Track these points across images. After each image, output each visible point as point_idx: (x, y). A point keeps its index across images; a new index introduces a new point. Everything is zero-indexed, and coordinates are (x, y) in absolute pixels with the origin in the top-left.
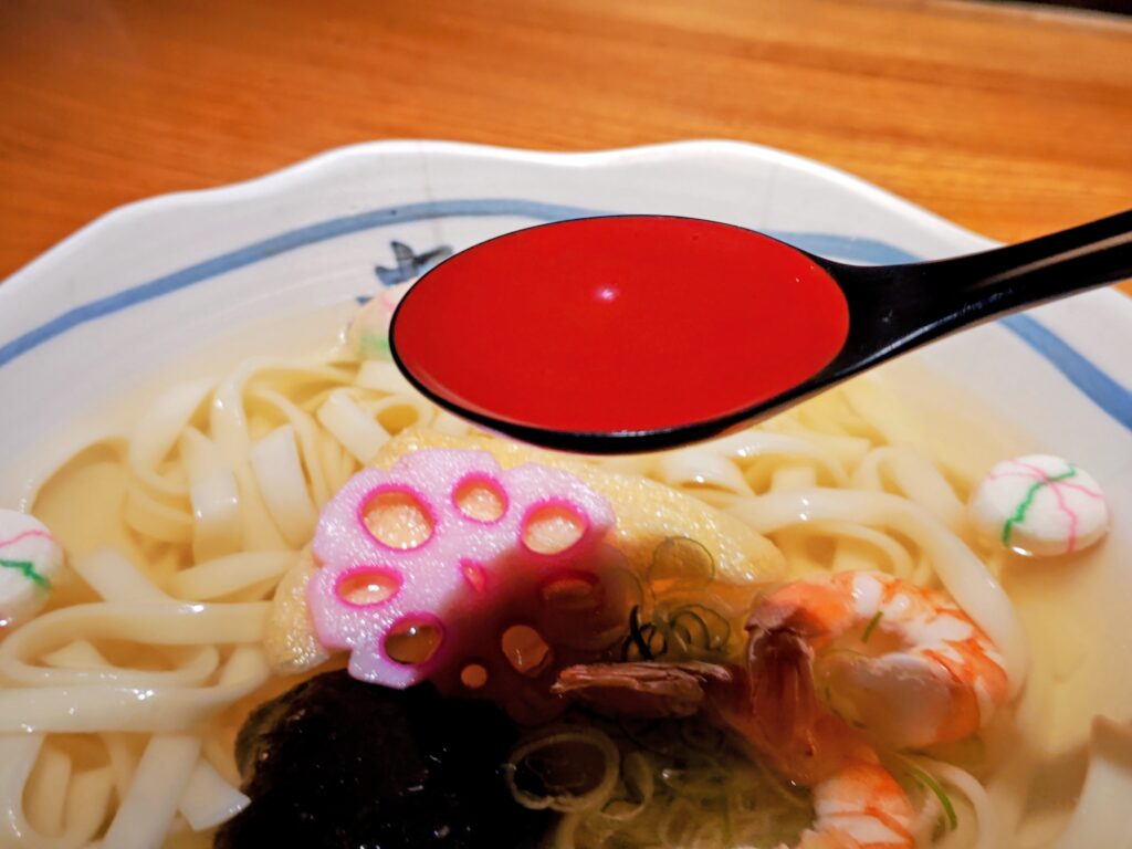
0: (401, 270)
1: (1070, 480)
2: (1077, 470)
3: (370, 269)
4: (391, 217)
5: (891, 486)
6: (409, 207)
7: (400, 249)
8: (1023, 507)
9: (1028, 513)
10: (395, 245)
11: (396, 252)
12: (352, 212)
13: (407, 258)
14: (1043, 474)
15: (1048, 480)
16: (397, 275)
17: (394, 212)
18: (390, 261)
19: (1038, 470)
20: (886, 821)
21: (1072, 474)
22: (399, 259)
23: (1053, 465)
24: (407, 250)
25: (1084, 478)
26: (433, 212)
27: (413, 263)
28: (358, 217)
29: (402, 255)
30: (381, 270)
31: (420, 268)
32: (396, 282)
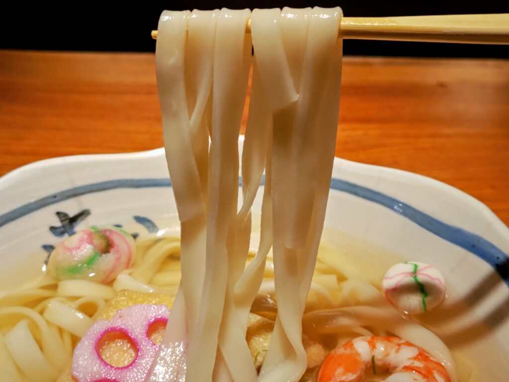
0: (63, 226)
3: (47, 228)
4: (54, 199)
6: (63, 193)
7: (61, 215)
10: (58, 214)
11: (60, 217)
12: (33, 200)
13: (65, 220)
16: (62, 230)
17: (55, 197)
18: (57, 223)
22: (62, 221)
24: (65, 215)
26: (75, 193)
27: (70, 222)
28: (36, 202)
29: (63, 219)
30: (53, 229)
31: (74, 224)
32: (62, 234)
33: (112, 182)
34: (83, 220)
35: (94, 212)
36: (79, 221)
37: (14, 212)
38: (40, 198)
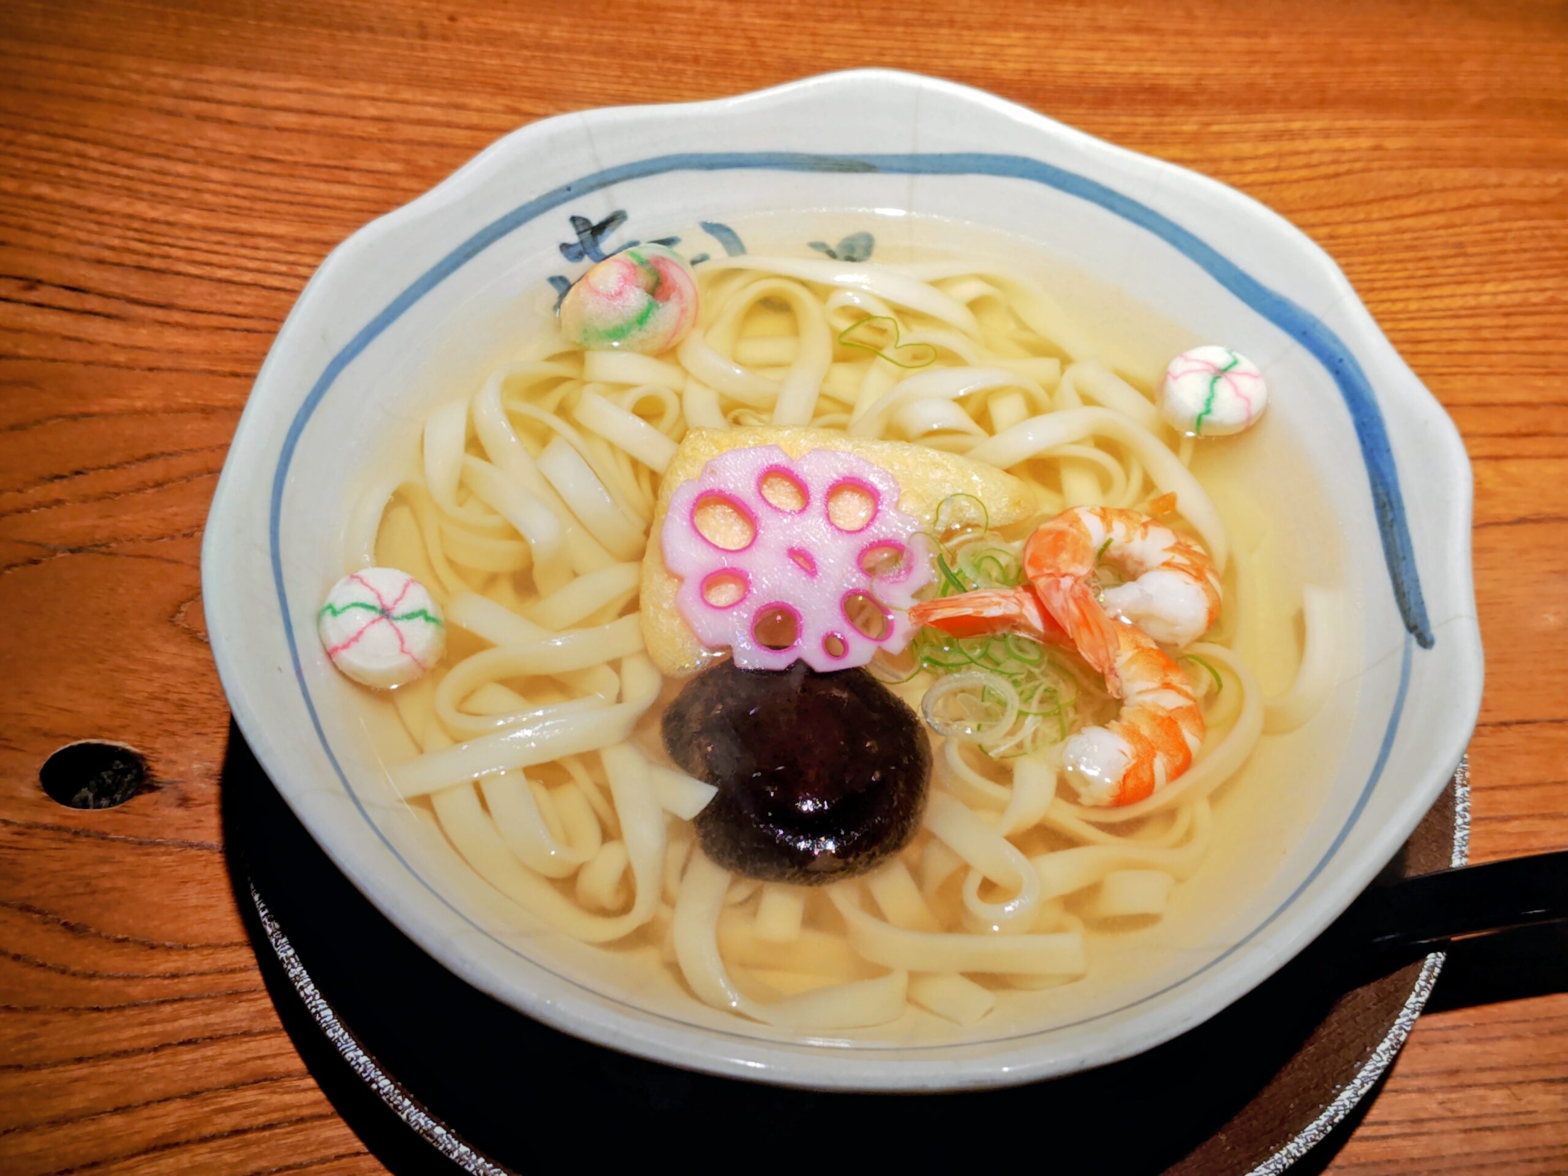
0: (582, 242)
1: (1234, 369)
2: (1239, 356)
3: (556, 247)
4: (568, 193)
5: (1088, 400)
6: (582, 180)
7: (578, 223)
8: (1209, 402)
9: (1214, 406)
10: (573, 219)
11: (576, 227)
12: (533, 197)
13: (585, 231)
14: (1215, 367)
15: (1220, 373)
16: (580, 248)
17: (569, 189)
18: (572, 238)
19: (1208, 363)
20: (1179, 691)
21: (1235, 363)
22: (579, 233)
23: (1218, 356)
24: (586, 221)
25: (1246, 364)
26: (603, 181)
27: (592, 233)
28: (538, 201)
29: (581, 229)
30: (564, 247)
31: (599, 237)
32: (579, 256)
33: (665, 159)
34: (613, 230)
35: (631, 215)
36: (607, 231)
37: (504, 219)
38: (543, 193)
